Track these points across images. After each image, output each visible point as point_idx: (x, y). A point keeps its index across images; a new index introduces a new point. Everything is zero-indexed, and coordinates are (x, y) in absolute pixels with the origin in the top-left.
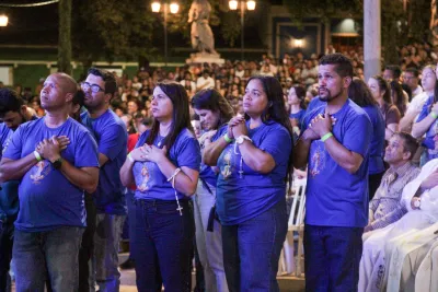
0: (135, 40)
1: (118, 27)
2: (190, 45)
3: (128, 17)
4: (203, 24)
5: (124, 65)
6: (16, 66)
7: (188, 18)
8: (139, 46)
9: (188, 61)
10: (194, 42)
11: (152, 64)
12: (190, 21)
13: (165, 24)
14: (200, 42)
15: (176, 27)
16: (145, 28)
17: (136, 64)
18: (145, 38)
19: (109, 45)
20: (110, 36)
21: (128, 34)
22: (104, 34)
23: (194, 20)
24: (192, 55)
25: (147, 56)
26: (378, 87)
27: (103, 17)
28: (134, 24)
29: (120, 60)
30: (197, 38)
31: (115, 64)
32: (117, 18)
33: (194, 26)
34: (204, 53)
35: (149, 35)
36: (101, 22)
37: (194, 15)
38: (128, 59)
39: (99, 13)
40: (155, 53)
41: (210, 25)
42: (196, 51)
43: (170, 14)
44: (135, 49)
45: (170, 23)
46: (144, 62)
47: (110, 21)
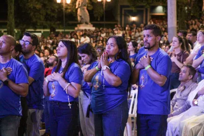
0: (48, 18)
1: (39, 11)
2: (77, 20)
3: (44, 6)
4: (84, 9)
5: (42, 31)
7: (76, 6)
8: (50, 21)
9: (76, 28)
10: (79, 18)
11: (57, 30)
12: (77, 7)
13: (64, 9)
14: (82, 18)
15: (70, 11)
16: (53, 11)
17: (49, 30)
18: (53, 17)
19: (34, 20)
20: (35, 16)
21: (45, 14)
22: (32, 14)
23: (79, 7)
24: (78, 25)
25: (54, 26)
26: (178, 41)
27: (31, 6)
28: (48, 9)
29: (40, 28)
30: (80, 16)
31: (38, 30)
32: (38, 6)
33: (79, 10)
34: (84, 24)
35: (56, 15)
36: (30, 8)
37: (79, 4)
38: (44, 27)
39: (29, 4)
40: (59, 24)
41: (87, 9)
42: (81, 23)
43: (66, 4)
44: (49, 22)
45: (66, 9)
46: (53, 29)
47: (35, 8)
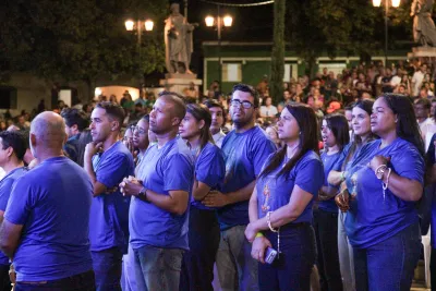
0: (356, 35)
1: (339, 23)
3: (350, 12)
4: (425, 17)
5: (348, 60)
6: (244, 63)
8: (361, 40)
9: (410, 55)
10: (416, 35)
11: (373, 58)
12: (412, 14)
13: (386, 19)
14: (422, 36)
15: (398, 21)
16: (366, 23)
17: (358, 58)
18: (367, 33)
19: (330, 41)
20: (331, 33)
21: (350, 28)
22: (325, 30)
23: (416, 14)
24: (414, 49)
25: (367, 51)
27: (324, 13)
28: (356, 19)
29: (341, 55)
30: (419, 31)
31: (338, 59)
32: (338, 14)
33: (416, 19)
35: (371, 31)
36: (323, 19)
37: (417, 8)
38: (350, 54)
39: (320, 10)
40: (377, 48)
42: (419, 45)
43: (391, 8)
44: (357, 43)
45: (392, 18)
46: (366, 58)
47: (331, 17)
